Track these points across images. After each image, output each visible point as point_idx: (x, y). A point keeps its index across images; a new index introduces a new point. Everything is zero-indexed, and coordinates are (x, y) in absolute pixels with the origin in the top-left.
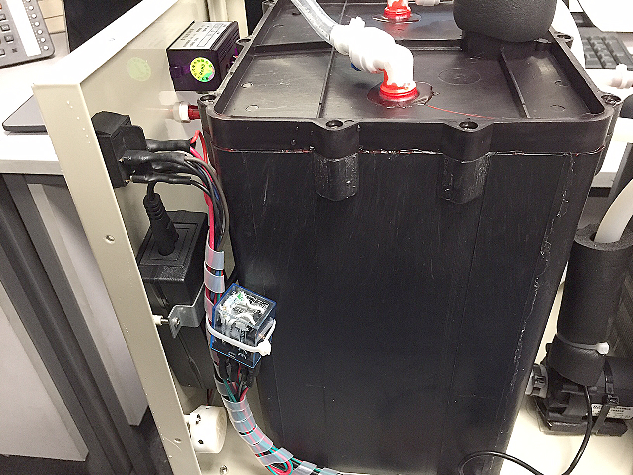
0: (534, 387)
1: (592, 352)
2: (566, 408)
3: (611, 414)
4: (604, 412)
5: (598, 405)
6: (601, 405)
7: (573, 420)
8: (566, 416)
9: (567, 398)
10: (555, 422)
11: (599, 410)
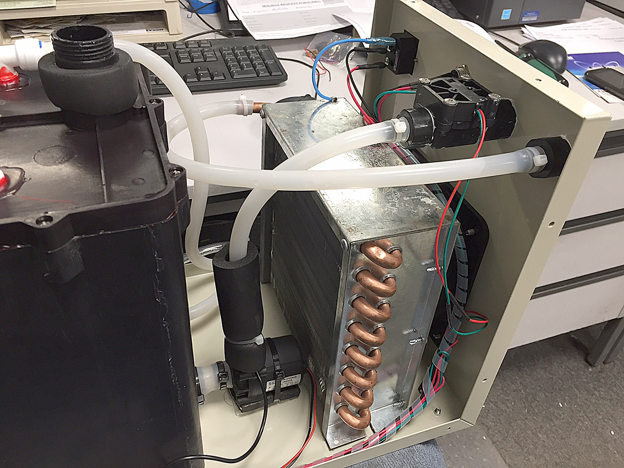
0: (221, 383)
1: (252, 345)
2: (248, 392)
3: (284, 385)
4: (278, 384)
5: (272, 381)
6: (274, 381)
7: (258, 398)
8: (251, 397)
9: (247, 384)
10: (244, 405)
11: (274, 385)
